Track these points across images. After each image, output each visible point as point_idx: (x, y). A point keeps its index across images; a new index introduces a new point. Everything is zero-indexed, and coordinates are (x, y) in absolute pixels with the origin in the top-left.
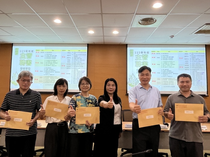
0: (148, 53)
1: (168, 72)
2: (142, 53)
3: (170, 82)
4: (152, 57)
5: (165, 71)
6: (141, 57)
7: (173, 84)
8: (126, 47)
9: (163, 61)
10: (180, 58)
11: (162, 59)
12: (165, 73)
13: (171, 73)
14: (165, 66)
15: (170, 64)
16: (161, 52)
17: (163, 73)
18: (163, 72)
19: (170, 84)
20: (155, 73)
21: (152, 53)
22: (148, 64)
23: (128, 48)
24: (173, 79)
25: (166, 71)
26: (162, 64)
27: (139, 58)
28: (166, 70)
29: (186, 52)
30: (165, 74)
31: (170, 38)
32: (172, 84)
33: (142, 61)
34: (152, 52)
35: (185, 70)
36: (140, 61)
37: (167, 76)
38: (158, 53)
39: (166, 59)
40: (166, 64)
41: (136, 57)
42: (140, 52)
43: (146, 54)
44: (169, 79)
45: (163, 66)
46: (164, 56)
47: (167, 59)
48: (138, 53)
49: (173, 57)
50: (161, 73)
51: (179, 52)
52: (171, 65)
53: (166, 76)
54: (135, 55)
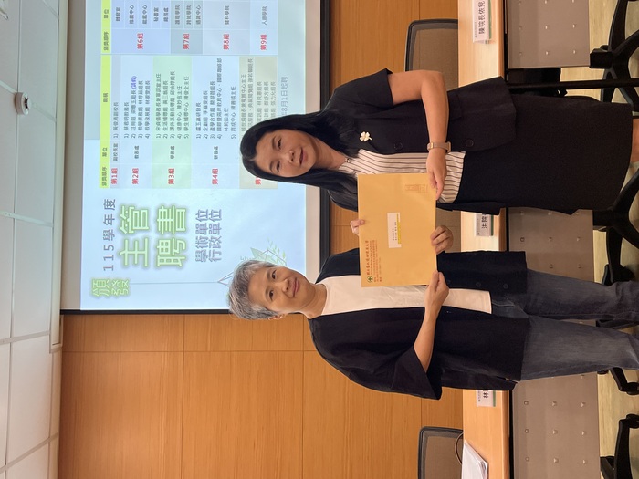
0: (109, 204)
1: (209, 106)
2: (109, 235)
3: (263, 101)
4: (135, 182)
5: (205, 119)
6: (132, 238)
7: (270, 86)
8: (78, 318)
9: (153, 131)
10: (140, 46)
11: (144, 132)
12: (216, 122)
13: (216, 92)
14: (183, 122)
15: (170, 96)
16: (106, 137)
17: (216, 133)
18: (209, 133)
19: (270, 101)
20: (215, 171)
21: (114, 182)
22: (168, 204)
23: (82, 309)
24: (247, 83)
25: (208, 116)
26: (169, 133)
27: (136, 252)
28: (202, 116)
29: (110, 14)
30: (223, 122)
31: (27, 112)
32: (270, 91)
33: (153, 236)
34: (104, 184)
35: (198, 22)
36: (153, 243)
37: (231, 112)
38: (110, 153)
39: (144, 117)
40: (169, 116)
41: (135, 265)
42: (107, 243)
43: (115, 213)
44: (247, 103)
45: (183, 132)
46: (130, 126)
47: (144, 112)
48: (110, 253)
49: (134, 80)
50: (216, 142)
51: (106, 48)
52: (176, 91)
53: (230, 117)
54: (119, 273)
